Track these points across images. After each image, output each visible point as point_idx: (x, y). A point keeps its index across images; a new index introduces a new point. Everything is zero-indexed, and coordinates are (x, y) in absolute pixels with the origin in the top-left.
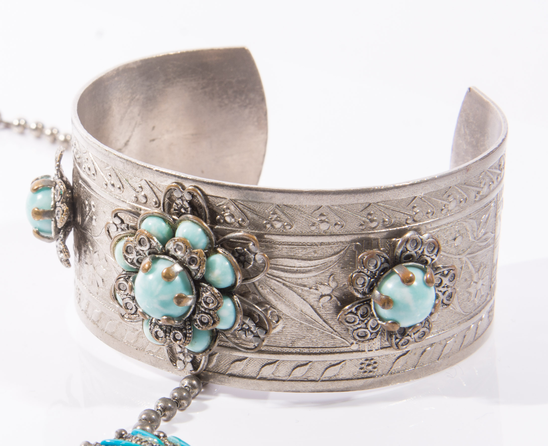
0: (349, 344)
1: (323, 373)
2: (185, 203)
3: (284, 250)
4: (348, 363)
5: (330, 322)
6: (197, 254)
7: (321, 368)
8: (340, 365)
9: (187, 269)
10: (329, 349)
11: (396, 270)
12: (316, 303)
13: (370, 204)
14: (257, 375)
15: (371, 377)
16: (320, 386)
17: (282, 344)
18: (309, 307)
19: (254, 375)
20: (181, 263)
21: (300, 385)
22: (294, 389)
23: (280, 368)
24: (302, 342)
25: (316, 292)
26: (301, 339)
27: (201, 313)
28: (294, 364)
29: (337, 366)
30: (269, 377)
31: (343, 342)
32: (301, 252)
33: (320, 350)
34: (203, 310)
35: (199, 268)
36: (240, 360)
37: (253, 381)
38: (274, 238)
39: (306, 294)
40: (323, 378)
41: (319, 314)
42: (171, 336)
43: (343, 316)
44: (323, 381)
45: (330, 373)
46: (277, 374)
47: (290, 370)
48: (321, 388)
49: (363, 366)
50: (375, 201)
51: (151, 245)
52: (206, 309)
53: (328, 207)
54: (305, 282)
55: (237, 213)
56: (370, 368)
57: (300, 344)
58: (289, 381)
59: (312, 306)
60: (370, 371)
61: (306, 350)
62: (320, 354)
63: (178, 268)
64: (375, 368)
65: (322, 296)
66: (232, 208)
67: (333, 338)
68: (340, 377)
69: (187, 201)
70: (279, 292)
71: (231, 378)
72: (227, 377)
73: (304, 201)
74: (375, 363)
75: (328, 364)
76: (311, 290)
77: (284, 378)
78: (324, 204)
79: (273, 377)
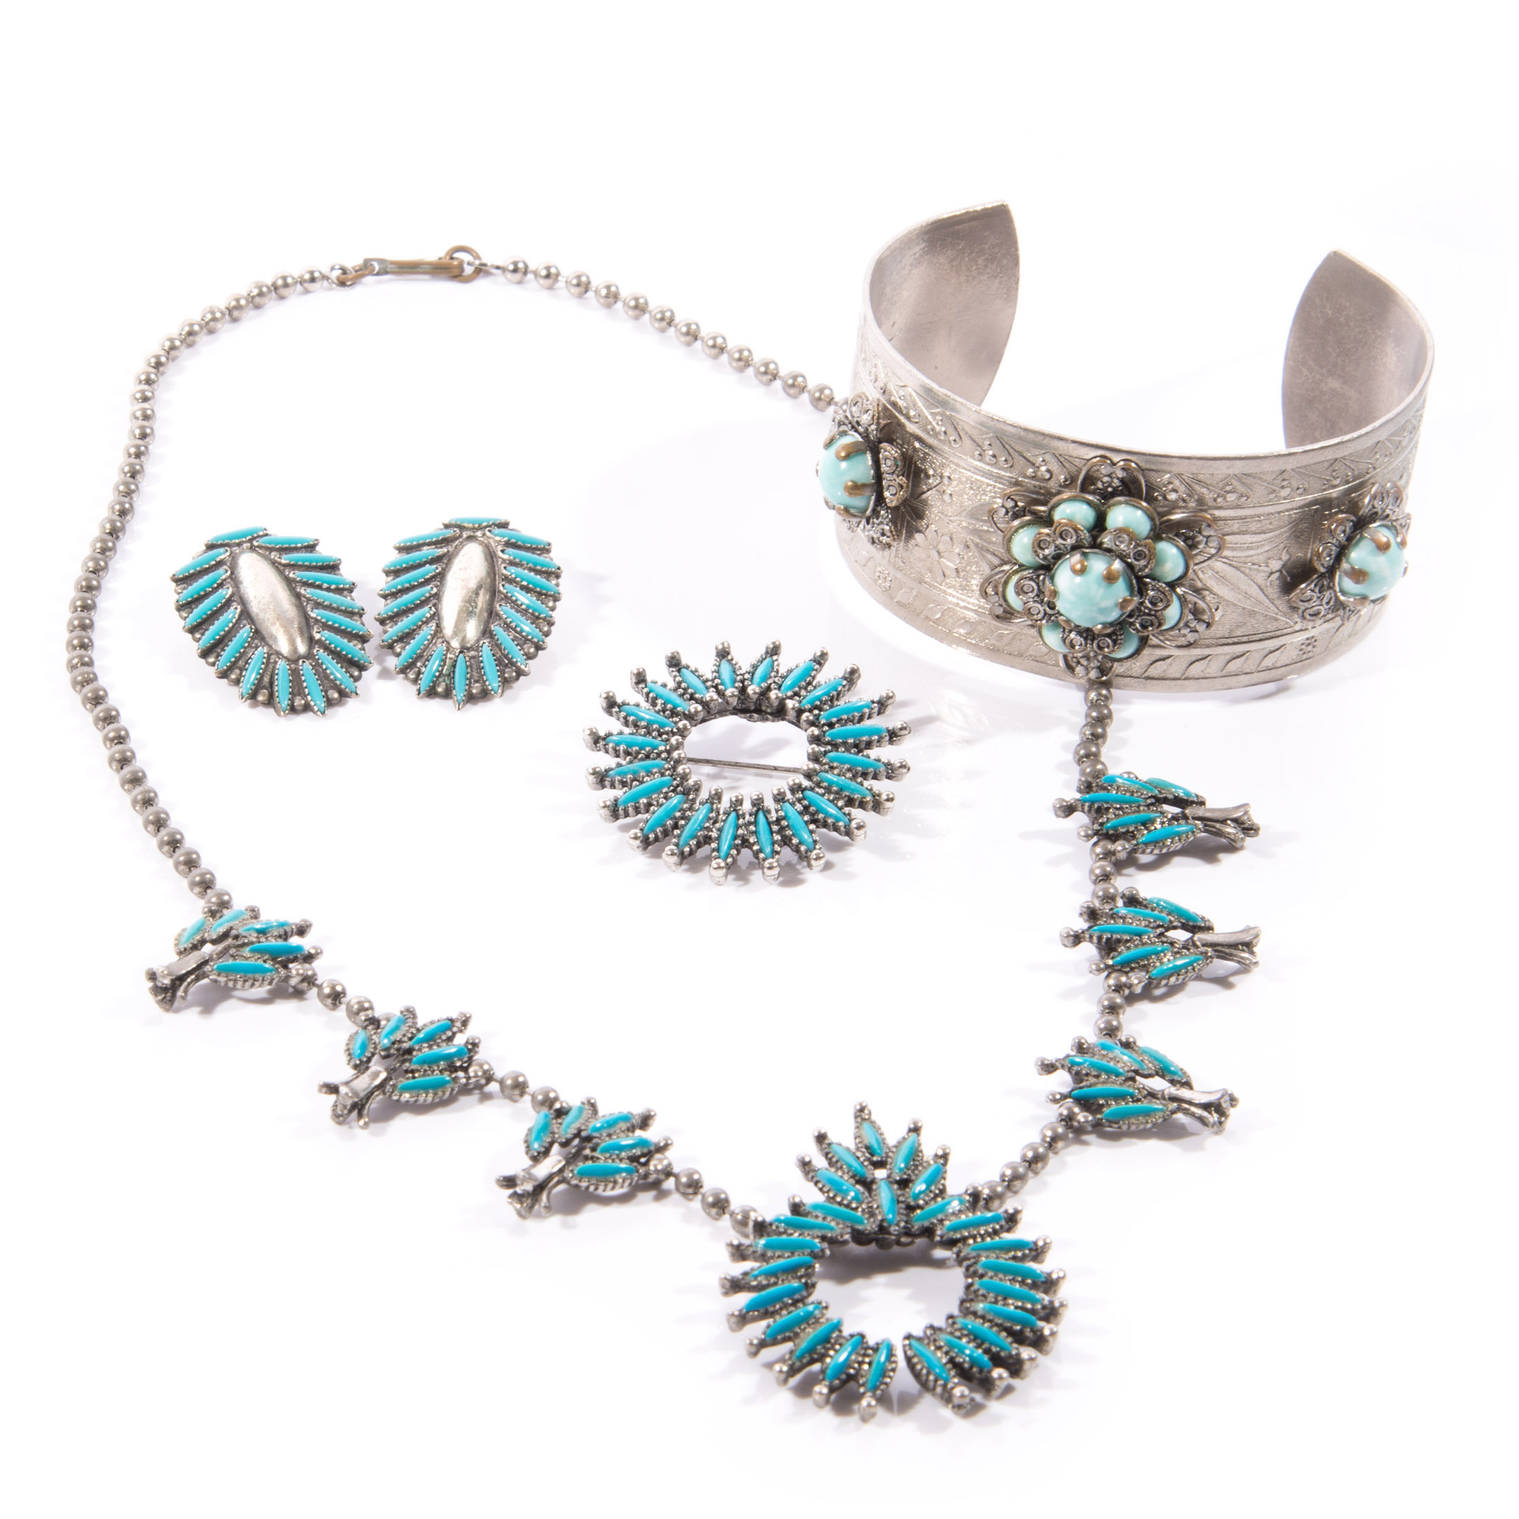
0: (1292, 624)
1: (1261, 662)
2: (1115, 481)
3: (1236, 526)
4: (1288, 647)
5: (1276, 602)
6: (1145, 546)
7: (1258, 656)
8: (1280, 651)
9: (1130, 566)
10: (1270, 634)
11: (1366, 535)
12: (1264, 582)
13: (1336, 460)
14: (1182, 675)
15: (1310, 658)
16: (1256, 677)
17: (1218, 636)
18: (1256, 587)
19: (1178, 675)
20: (1122, 557)
21: (1233, 680)
22: (1226, 687)
23: (1211, 663)
24: (1241, 630)
25: (1266, 569)
26: (1240, 627)
27: (1144, 615)
28: (1228, 657)
29: (1277, 652)
30: (1197, 676)
31: (1287, 623)
32: (1254, 526)
33: (1260, 636)
34: (1147, 611)
35: (1148, 563)
36: (1163, 659)
37: (1179, 681)
38: (1217, 513)
39: (1254, 573)
40: (1260, 669)
41: (1265, 595)
42: (1095, 645)
43: (1300, 595)
44: (1259, 672)
45: (1269, 662)
46: (1208, 670)
47: (1224, 664)
48: (1256, 680)
49: (1304, 647)
50: (1342, 455)
51: (1078, 537)
52: (1150, 610)
53: (1293, 470)
54: (1255, 559)
55: (1182, 489)
56: (1310, 648)
57: (1239, 633)
58: (1221, 677)
59: (1259, 587)
60: (1309, 652)
61: (1245, 639)
62: (1261, 640)
63: (1117, 565)
64: (1314, 647)
65: (1272, 573)
66: (1177, 483)
67: (1276, 620)
68: (1279, 664)
69: (1118, 478)
70: (1222, 575)
71: (1149, 681)
72: (1143, 681)
73: (1266, 466)
74: (1315, 641)
75: (1267, 651)
76: (1261, 568)
77: (1215, 675)
78: (1289, 467)
79: (1202, 675)
